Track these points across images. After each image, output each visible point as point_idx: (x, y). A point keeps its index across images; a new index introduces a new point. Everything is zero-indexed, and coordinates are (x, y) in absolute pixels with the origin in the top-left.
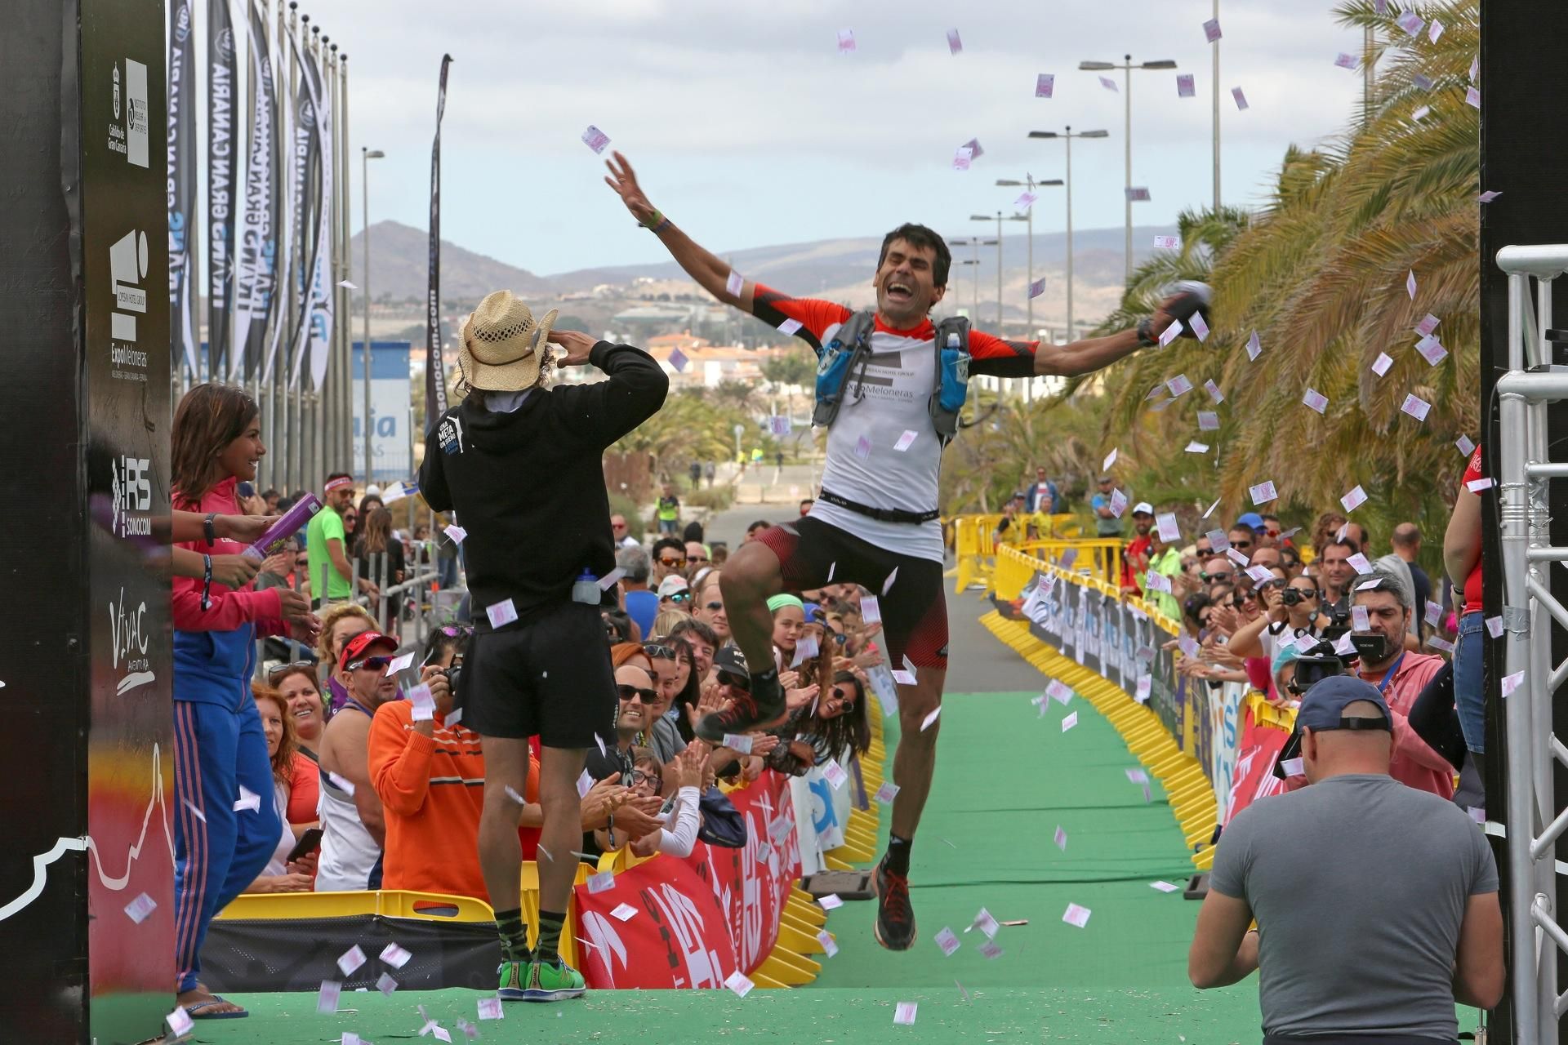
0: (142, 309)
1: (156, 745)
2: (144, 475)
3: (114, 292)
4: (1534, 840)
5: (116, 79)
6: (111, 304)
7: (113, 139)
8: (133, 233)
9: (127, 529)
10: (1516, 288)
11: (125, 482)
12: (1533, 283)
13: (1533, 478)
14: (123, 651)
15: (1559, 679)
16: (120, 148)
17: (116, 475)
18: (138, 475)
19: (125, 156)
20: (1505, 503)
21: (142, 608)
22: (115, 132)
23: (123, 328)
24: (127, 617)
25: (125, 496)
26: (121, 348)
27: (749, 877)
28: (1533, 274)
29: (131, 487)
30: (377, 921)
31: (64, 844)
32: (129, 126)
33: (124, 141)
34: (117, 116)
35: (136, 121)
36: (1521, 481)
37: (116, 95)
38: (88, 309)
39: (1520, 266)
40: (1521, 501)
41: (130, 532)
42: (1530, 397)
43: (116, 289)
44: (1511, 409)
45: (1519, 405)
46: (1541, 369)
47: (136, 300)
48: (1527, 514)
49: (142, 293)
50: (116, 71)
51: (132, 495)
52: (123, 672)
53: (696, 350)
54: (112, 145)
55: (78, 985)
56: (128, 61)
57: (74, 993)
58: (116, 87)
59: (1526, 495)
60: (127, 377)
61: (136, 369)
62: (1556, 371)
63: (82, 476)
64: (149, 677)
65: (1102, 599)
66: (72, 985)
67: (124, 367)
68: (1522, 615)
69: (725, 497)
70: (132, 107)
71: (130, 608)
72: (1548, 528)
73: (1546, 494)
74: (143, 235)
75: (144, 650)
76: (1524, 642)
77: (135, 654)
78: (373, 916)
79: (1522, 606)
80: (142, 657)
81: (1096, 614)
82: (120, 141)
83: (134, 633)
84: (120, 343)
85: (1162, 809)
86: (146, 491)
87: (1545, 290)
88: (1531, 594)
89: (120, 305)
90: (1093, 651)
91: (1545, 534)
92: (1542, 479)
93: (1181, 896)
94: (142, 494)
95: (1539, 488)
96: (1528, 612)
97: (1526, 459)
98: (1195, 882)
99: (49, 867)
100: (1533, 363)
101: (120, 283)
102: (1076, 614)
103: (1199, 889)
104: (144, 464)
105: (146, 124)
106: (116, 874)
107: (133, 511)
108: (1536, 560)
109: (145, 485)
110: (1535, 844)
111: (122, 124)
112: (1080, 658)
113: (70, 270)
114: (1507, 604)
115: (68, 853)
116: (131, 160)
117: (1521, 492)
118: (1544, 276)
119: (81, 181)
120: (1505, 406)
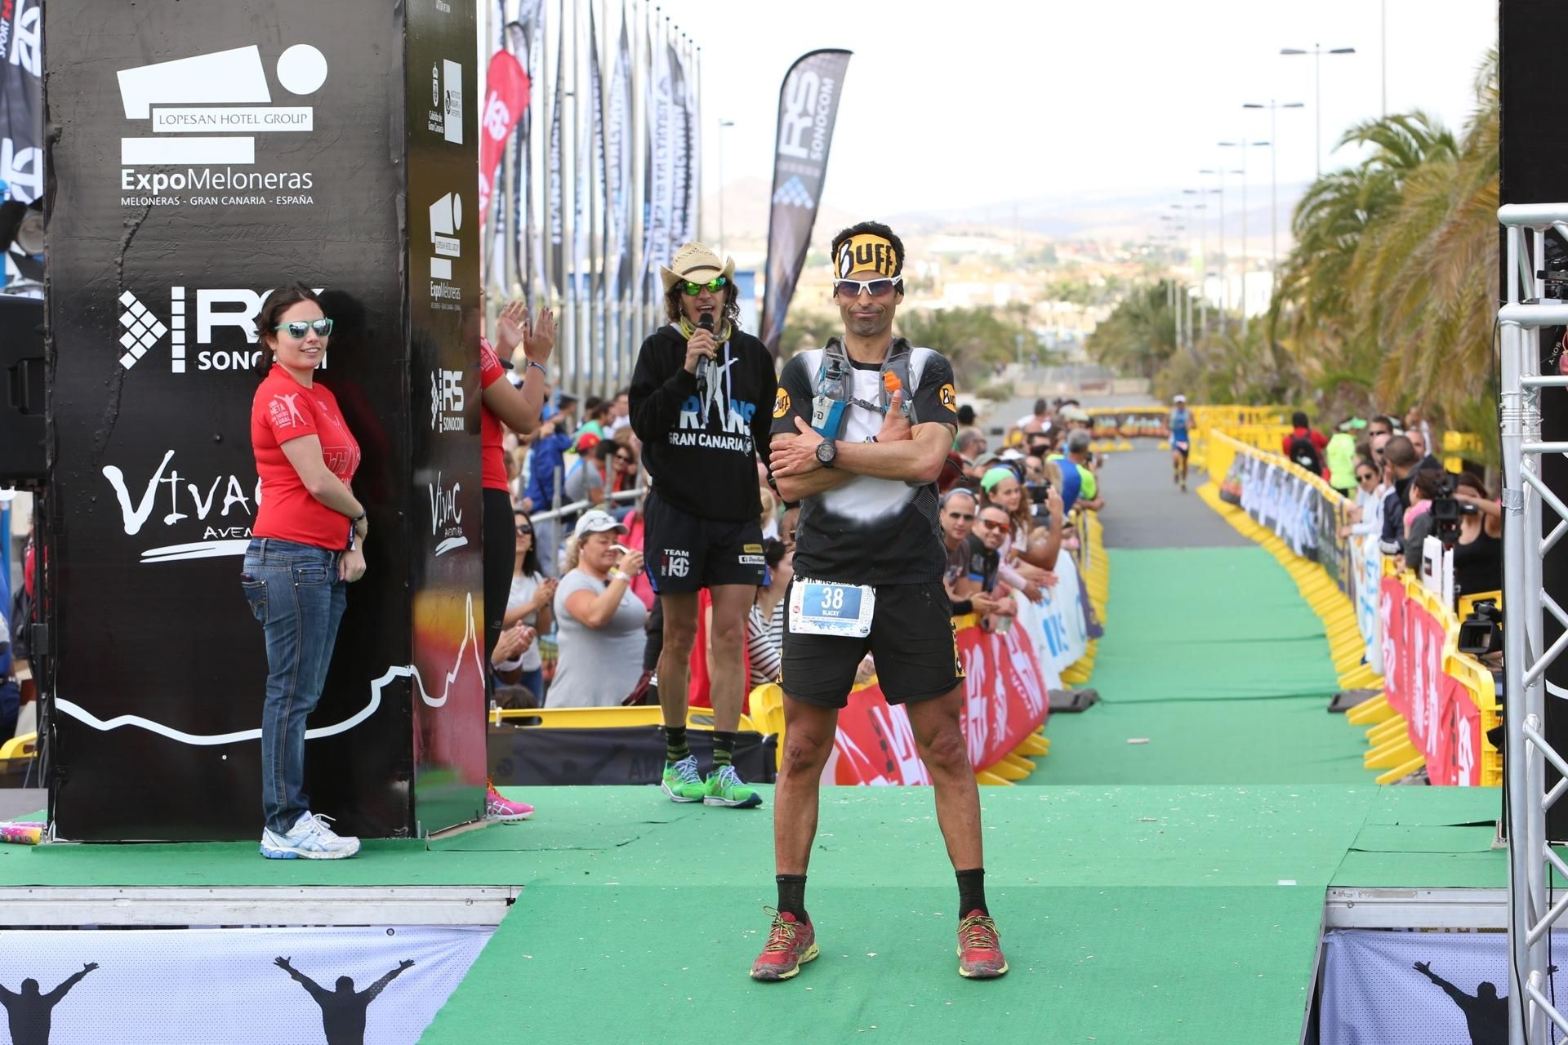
0: (457, 254)
1: (469, 594)
2: (458, 384)
3: (433, 241)
4: (1525, 673)
5: (435, 76)
6: (430, 251)
7: (433, 122)
8: (449, 195)
9: (443, 426)
10: (1513, 236)
11: (442, 389)
12: (1529, 235)
13: (1528, 388)
14: (441, 521)
15: (1548, 545)
16: (439, 129)
17: (434, 384)
18: (453, 384)
19: (443, 135)
20: (1504, 407)
21: (457, 487)
22: (434, 116)
23: (441, 269)
24: (444, 494)
25: (442, 400)
26: (439, 285)
27: (974, 696)
28: (1529, 226)
29: (447, 393)
30: (662, 731)
31: (394, 671)
32: (446, 112)
33: (442, 124)
34: (436, 104)
35: (452, 108)
36: (1517, 390)
37: (435, 88)
38: (410, 255)
39: (1517, 222)
40: (1517, 406)
41: (446, 429)
42: (1524, 324)
43: (434, 239)
44: (1509, 333)
45: (1516, 329)
46: (1534, 301)
47: (453, 248)
48: (1521, 416)
49: (457, 242)
50: (435, 69)
51: (448, 399)
52: (441, 537)
53: (990, 276)
54: (431, 127)
55: (405, 780)
56: (445, 61)
57: (403, 786)
58: (435, 82)
59: (1521, 400)
60: (444, 307)
61: (452, 301)
62: (1545, 304)
63: (405, 385)
64: (463, 541)
65: (1285, 474)
66: (400, 780)
67: (441, 300)
68: (1518, 496)
69: (1007, 392)
70: (449, 97)
71: (445, 487)
72: (1539, 427)
73: (1538, 400)
74: (457, 197)
75: (458, 520)
76: (1518, 517)
77: (451, 523)
78: (658, 726)
79: (1518, 489)
80: (456, 525)
81: (1278, 485)
82: (439, 124)
83: (450, 507)
84: (438, 281)
85: (1321, 642)
86: (460, 396)
87: (1539, 239)
88: (1524, 479)
89: (438, 251)
90: (1272, 515)
91: (1538, 431)
92: (1535, 389)
93: (1325, 711)
94: (457, 399)
95: (1533, 395)
96: (1522, 494)
97: (1521, 372)
98: (1337, 699)
99: (383, 689)
100: (1529, 296)
101: (437, 234)
102: (1263, 486)
103: (1341, 704)
104: (458, 375)
105: (460, 110)
106: (434, 694)
107: (449, 413)
108: (1531, 453)
109: (459, 391)
110: (1527, 676)
111: (440, 110)
112: (1262, 521)
113: (397, 224)
114: (1505, 487)
115: (398, 678)
116: (447, 138)
117: (1517, 398)
118: (1538, 229)
119: (406, 155)
120: (1505, 331)
